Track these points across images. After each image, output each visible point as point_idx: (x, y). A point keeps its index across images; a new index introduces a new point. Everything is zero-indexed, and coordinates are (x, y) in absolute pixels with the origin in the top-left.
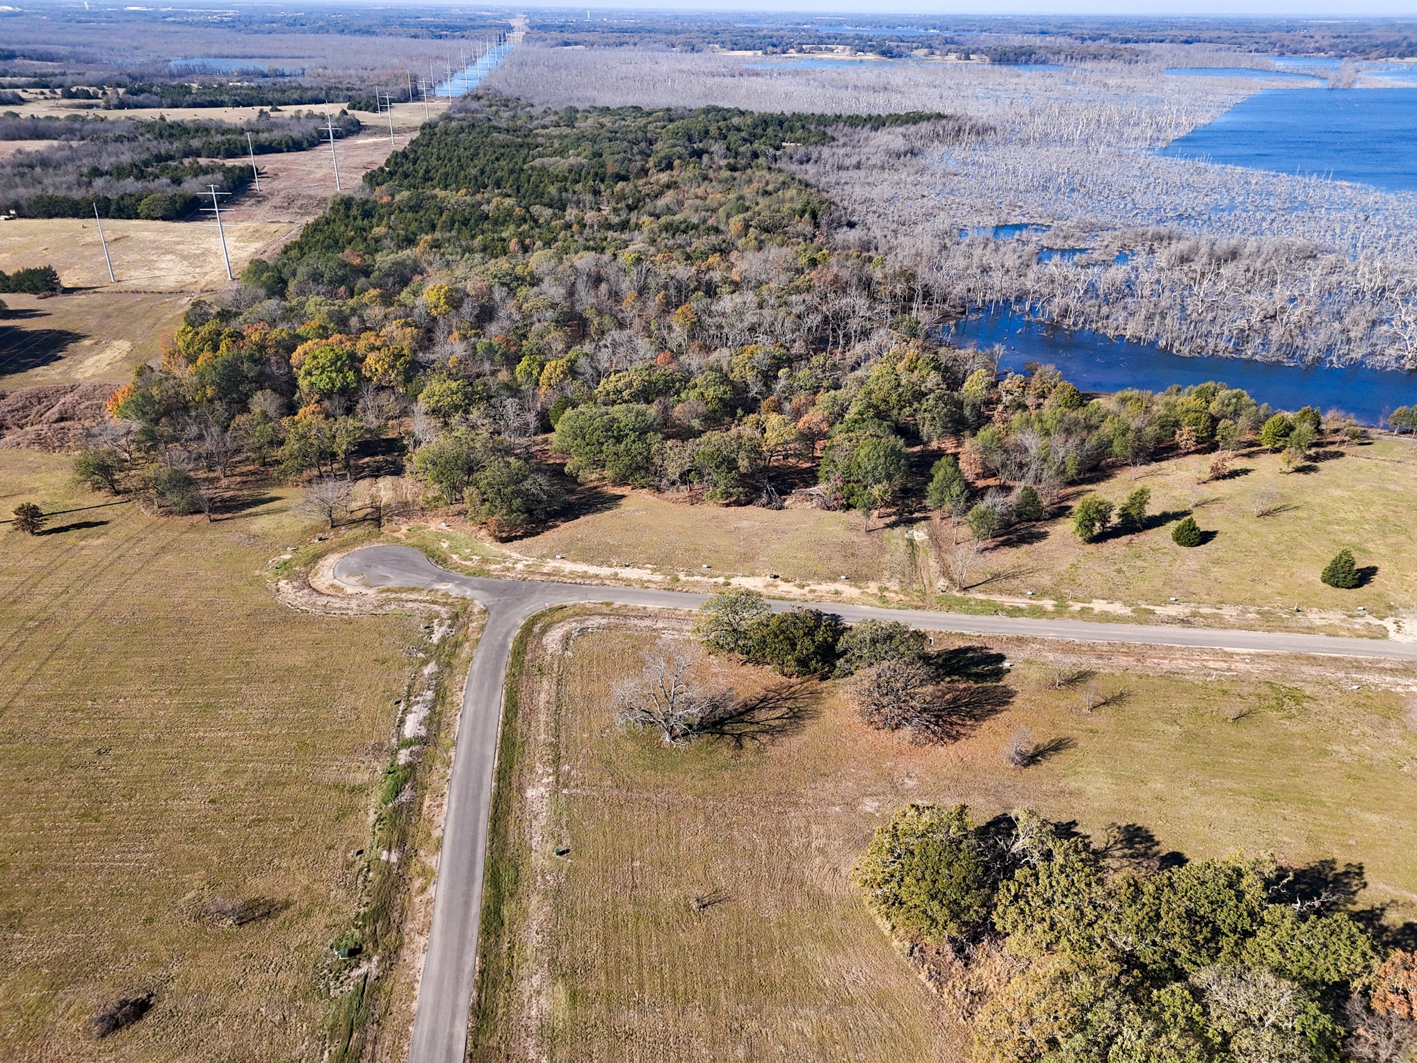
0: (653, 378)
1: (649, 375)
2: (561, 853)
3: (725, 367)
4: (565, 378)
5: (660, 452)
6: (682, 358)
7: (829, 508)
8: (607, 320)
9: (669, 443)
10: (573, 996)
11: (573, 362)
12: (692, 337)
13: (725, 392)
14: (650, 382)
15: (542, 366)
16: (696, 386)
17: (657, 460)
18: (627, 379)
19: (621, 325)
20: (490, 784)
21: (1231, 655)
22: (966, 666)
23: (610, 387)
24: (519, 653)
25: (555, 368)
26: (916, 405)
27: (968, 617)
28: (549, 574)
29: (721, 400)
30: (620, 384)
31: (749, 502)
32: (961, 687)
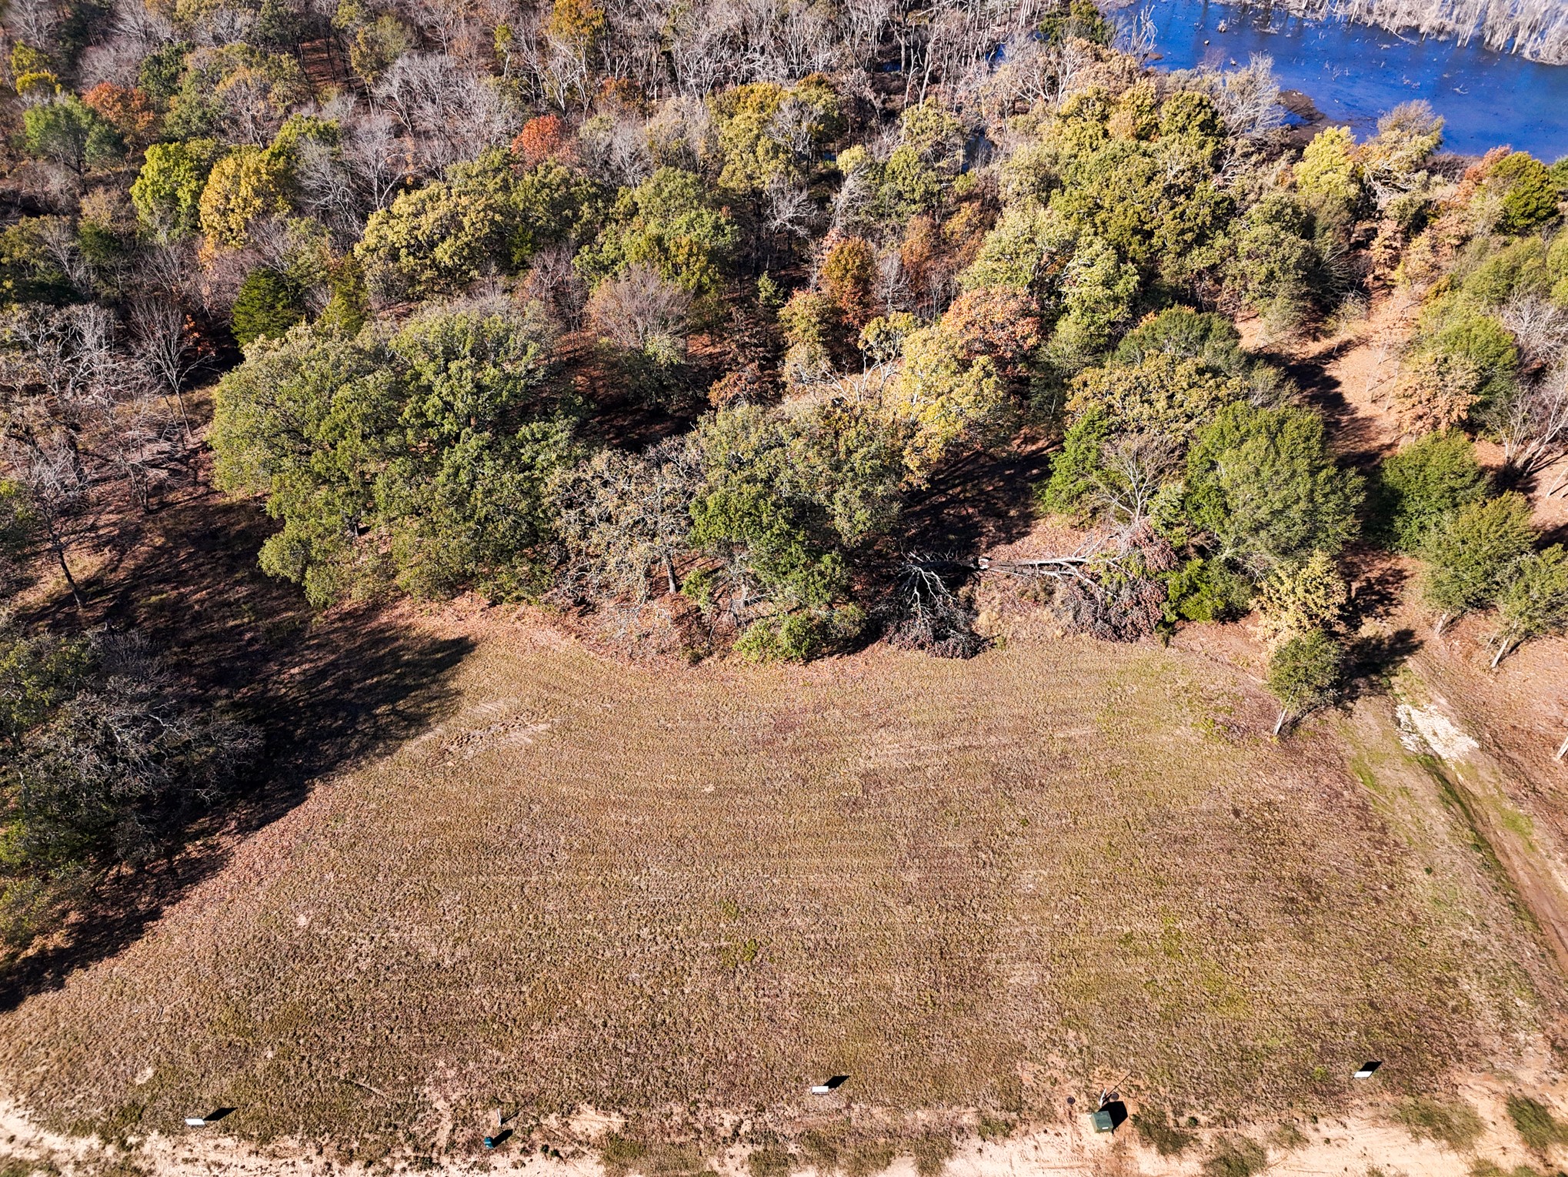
0: (517, 197)
1: (505, 188)
3: (700, 147)
4: (265, 213)
5: (573, 499)
6: (587, 127)
7: (1118, 633)
8: (387, 28)
9: (600, 461)
11: (289, 153)
12: (596, 65)
13: (717, 228)
14: (508, 212)
15: (203, 172)
16: (633, 211)
17: (567, 524)
18: (443, 208)
19: (426, 42)
23: (397, 233)
25: (236, 180)
26: (1221, 241)
29: (714, 255)
30: (427, 222)
31: (871, 633)
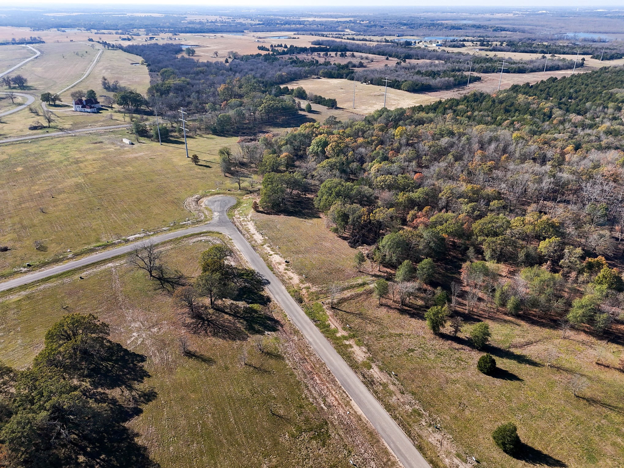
2: (81, 278)
7: (368, 257)
10: (19, 300)
20: (110, 257)
21: (348, 404)
22: (256, 323)
24: (185, 237)
27: (302, 313)
28: (241, 225)
31: (347, 240)
32: (239, 325)
